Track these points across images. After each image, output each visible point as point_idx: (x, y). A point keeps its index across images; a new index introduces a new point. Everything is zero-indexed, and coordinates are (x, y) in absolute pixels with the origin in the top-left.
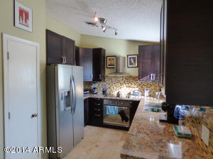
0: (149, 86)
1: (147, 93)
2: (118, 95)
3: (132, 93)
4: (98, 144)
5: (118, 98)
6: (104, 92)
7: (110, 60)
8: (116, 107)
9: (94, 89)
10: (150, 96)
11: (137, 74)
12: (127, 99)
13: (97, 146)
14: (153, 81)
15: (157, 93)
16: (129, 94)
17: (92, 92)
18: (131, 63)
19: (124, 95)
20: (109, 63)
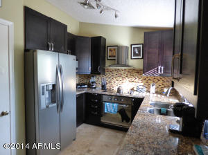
0: (156, 80)
1: (153, 89)
2: (119, 90)
3: (135, 89)
4: (91, 148)
5: (118, 94)
6: (103, 87)
7: (110, 50)
8: (115, 105)
9: (93, 82)
10: (157, 92)
11: (141, 67)
12: (129, 95)
13: (89, 151)
14: (160, 75)
15: (165, 90)
16: (132, 89)
17: (90, 86)
18: (135, 54)
19: (125, 91)
20: (109, 53)
